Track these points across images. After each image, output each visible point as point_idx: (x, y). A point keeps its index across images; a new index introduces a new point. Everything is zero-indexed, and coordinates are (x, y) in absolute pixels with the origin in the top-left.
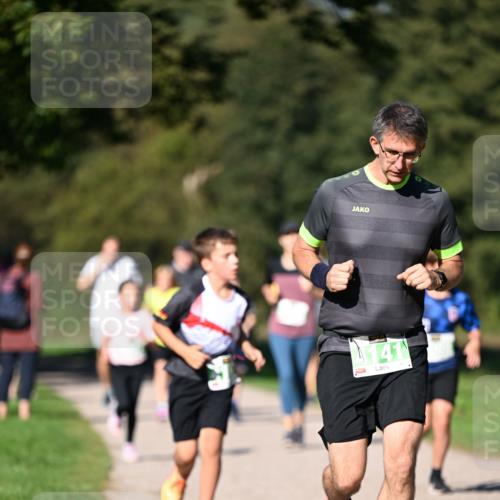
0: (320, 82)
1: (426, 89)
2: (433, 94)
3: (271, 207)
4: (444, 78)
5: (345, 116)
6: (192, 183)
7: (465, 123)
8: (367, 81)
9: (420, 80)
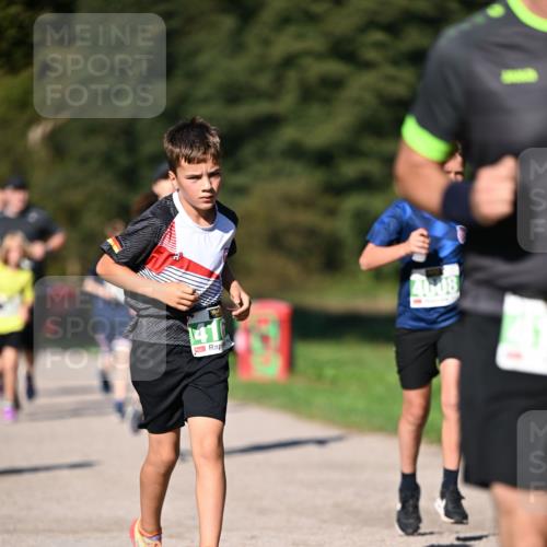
0: (175, 23)
1: (292, 30)
2: (300, 37)
3: (124, 160)
4: (311, 18)
5: (203, 60)
6: (36, 134)
7: (334, 67)
8: (228, 22)
9: (285, 21)
